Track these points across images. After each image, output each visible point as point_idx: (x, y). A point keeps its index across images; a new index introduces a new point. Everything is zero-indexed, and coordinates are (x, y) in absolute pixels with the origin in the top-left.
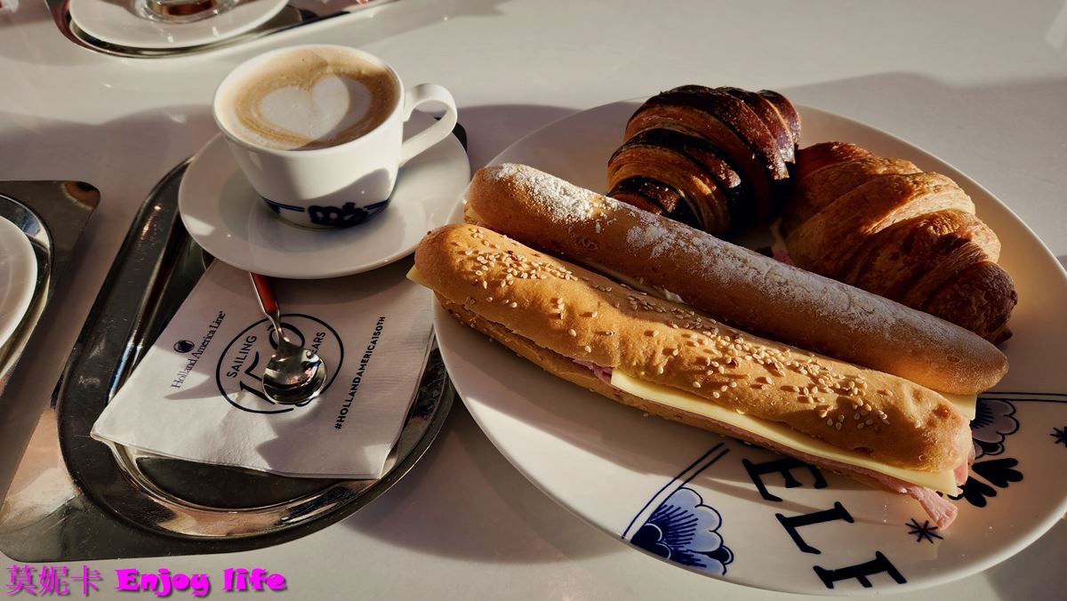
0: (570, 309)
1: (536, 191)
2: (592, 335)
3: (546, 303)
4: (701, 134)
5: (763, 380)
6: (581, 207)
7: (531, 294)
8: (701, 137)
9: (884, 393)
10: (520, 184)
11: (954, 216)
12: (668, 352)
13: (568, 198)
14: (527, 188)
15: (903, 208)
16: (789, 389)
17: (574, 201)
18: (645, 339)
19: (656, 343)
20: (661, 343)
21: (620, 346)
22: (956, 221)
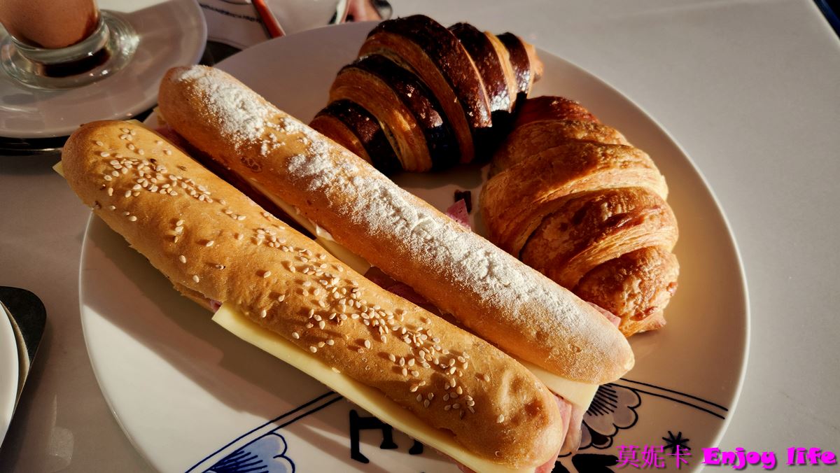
0: (188, 233)
1: (212, 100)
2: (202, 266)
3: (165, 221)
4: (412, 68)
5: (361, 342)
6: (252, 124)
7: (153, 210)
8: (411, 71)
9: (481, 377)
10: (199, 89)
11: (634, 196)
12: (274, 296)
13: (244, 112)
14: (204, 94)
15: (584, 179)
16: (385, 356)
17: (248, 117)
18: (254, 278)
19: (264, 285)
20: (270, 285)
21: (228, 281)
22: (633, 201)
